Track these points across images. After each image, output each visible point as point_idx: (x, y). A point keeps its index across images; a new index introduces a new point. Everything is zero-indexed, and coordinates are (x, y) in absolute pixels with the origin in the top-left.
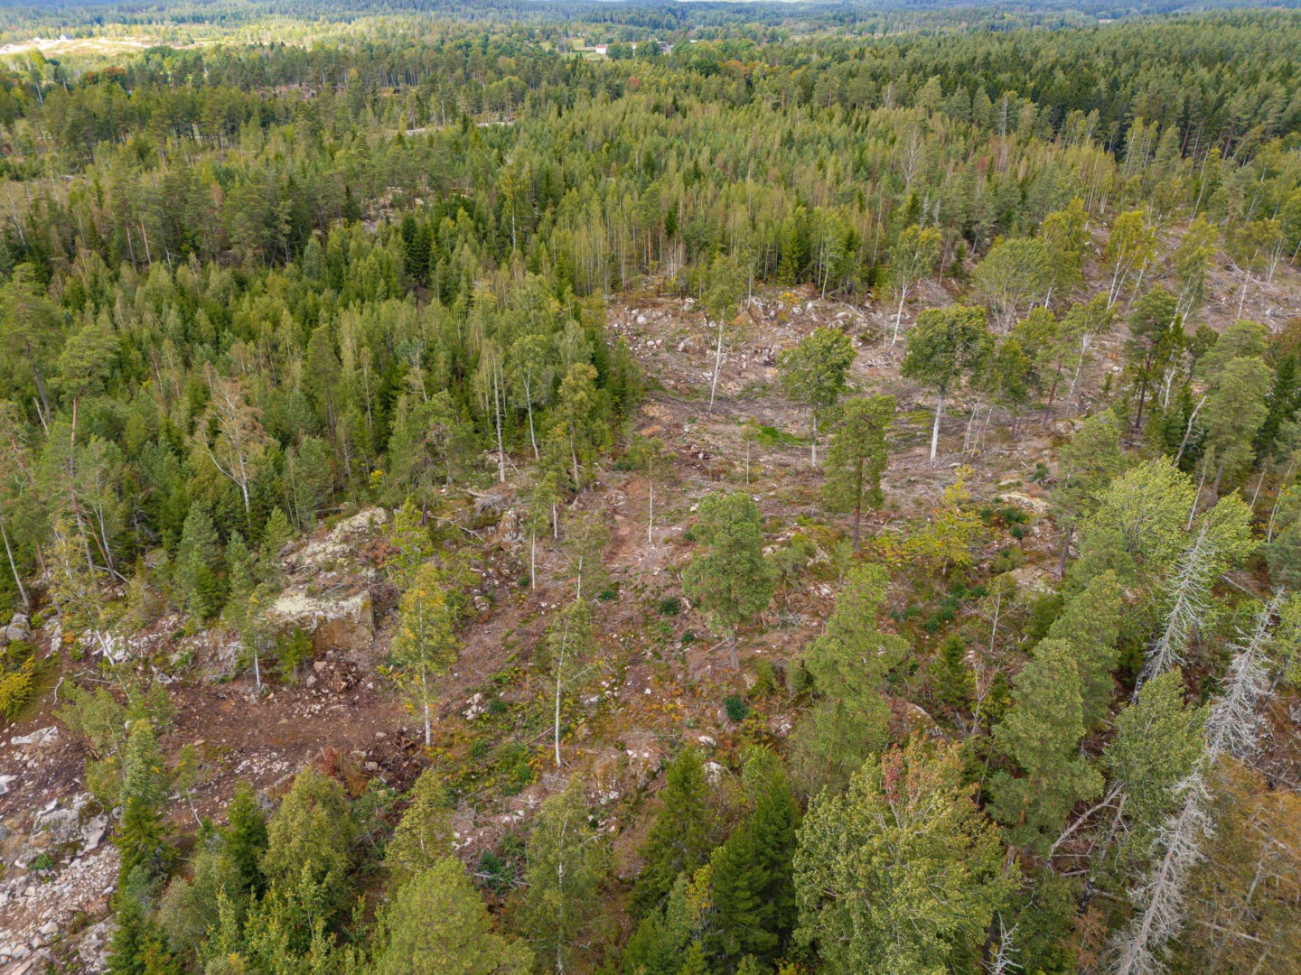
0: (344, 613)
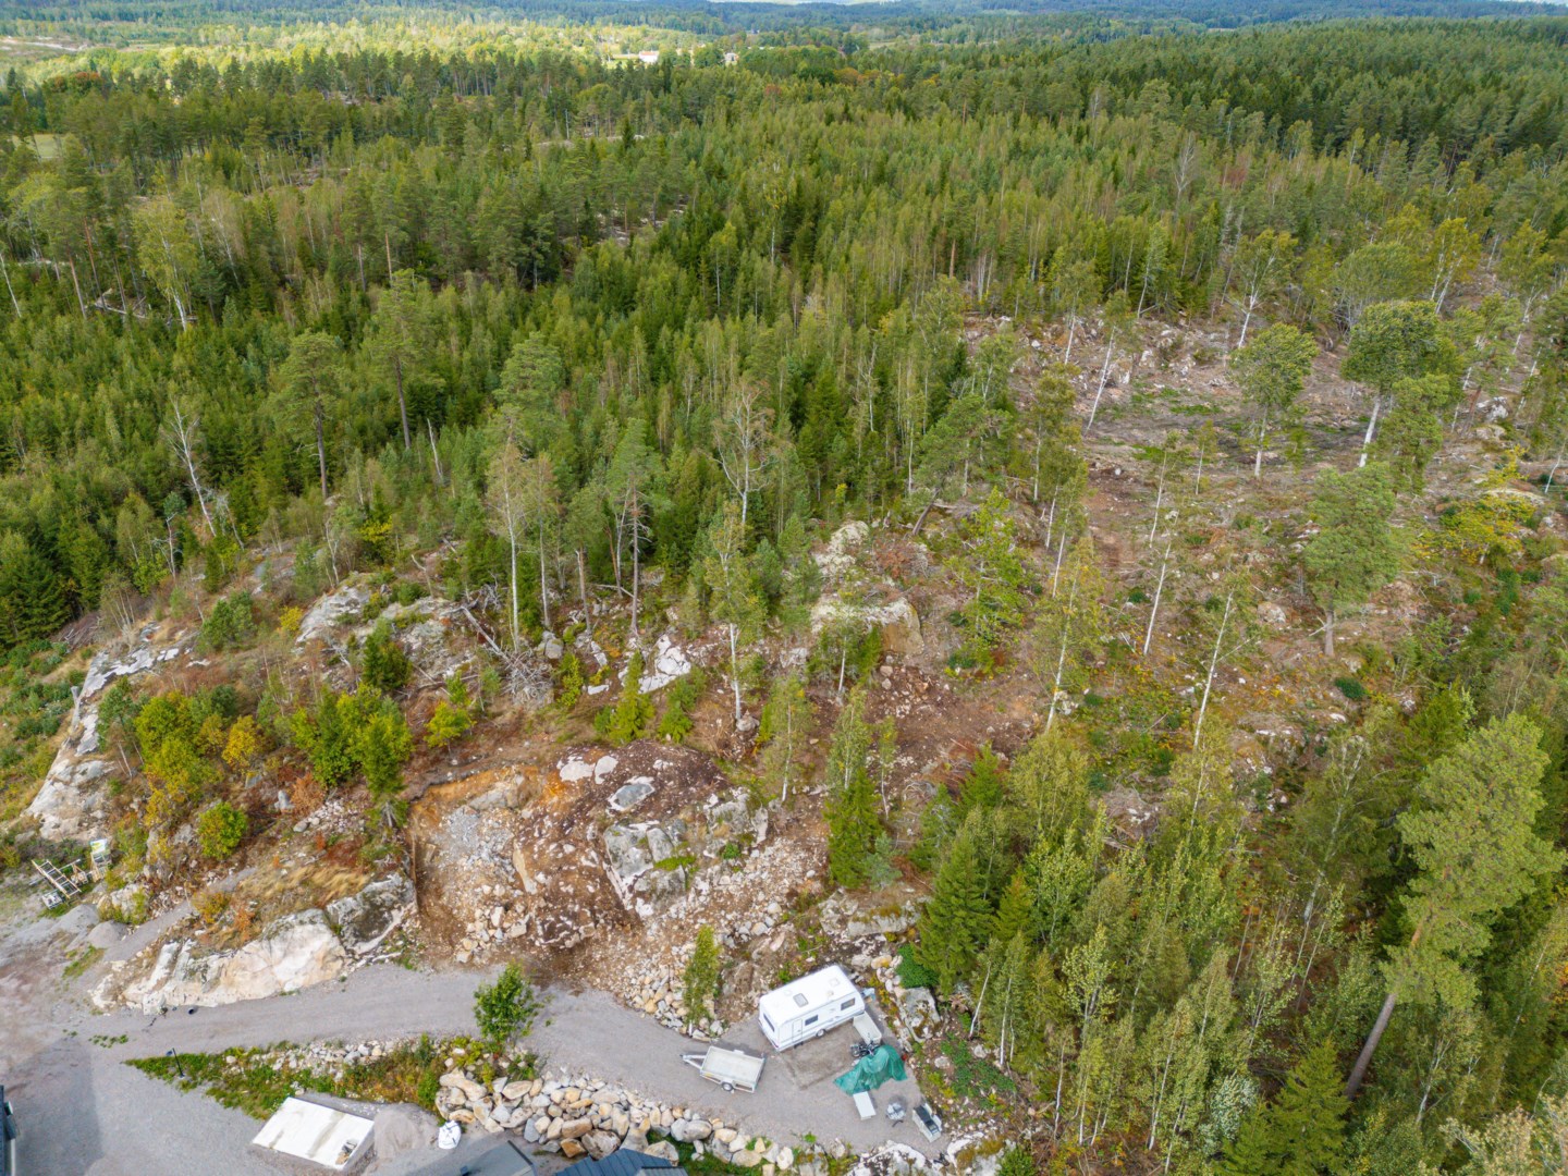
0: (896, 617)
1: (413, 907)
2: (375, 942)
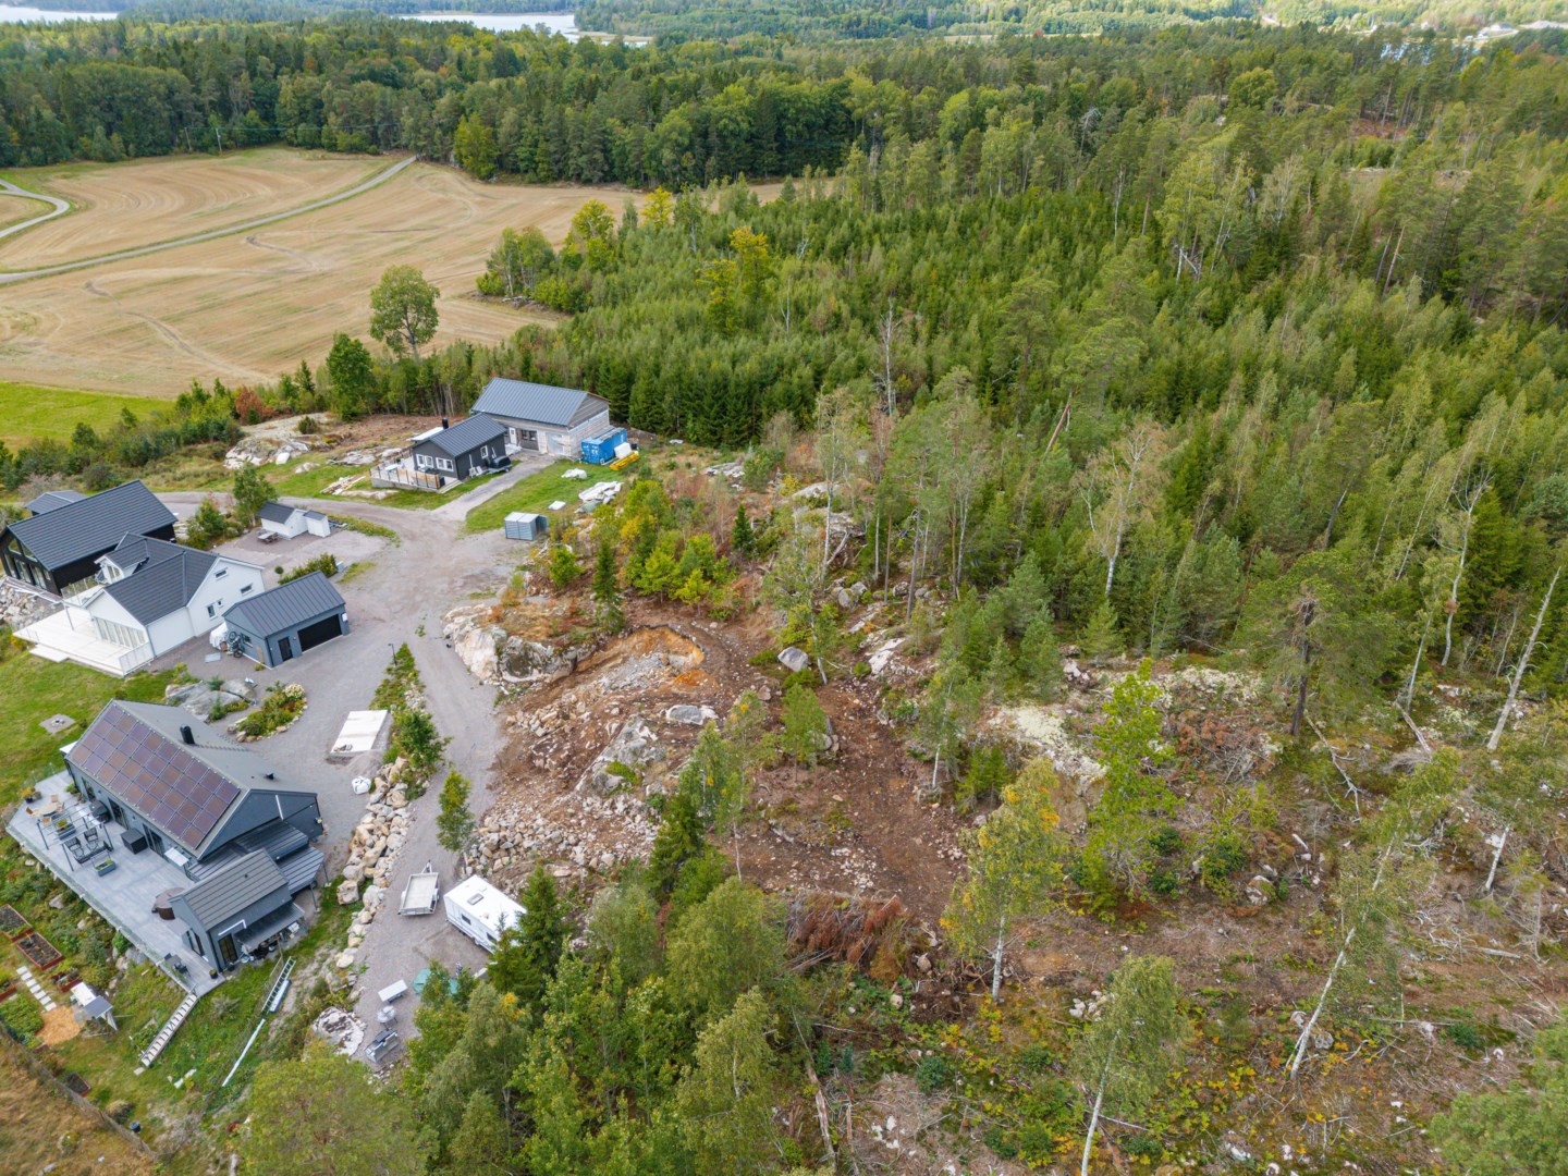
0: (1074, 772)
1: (549, 678)
2: (515, 679)
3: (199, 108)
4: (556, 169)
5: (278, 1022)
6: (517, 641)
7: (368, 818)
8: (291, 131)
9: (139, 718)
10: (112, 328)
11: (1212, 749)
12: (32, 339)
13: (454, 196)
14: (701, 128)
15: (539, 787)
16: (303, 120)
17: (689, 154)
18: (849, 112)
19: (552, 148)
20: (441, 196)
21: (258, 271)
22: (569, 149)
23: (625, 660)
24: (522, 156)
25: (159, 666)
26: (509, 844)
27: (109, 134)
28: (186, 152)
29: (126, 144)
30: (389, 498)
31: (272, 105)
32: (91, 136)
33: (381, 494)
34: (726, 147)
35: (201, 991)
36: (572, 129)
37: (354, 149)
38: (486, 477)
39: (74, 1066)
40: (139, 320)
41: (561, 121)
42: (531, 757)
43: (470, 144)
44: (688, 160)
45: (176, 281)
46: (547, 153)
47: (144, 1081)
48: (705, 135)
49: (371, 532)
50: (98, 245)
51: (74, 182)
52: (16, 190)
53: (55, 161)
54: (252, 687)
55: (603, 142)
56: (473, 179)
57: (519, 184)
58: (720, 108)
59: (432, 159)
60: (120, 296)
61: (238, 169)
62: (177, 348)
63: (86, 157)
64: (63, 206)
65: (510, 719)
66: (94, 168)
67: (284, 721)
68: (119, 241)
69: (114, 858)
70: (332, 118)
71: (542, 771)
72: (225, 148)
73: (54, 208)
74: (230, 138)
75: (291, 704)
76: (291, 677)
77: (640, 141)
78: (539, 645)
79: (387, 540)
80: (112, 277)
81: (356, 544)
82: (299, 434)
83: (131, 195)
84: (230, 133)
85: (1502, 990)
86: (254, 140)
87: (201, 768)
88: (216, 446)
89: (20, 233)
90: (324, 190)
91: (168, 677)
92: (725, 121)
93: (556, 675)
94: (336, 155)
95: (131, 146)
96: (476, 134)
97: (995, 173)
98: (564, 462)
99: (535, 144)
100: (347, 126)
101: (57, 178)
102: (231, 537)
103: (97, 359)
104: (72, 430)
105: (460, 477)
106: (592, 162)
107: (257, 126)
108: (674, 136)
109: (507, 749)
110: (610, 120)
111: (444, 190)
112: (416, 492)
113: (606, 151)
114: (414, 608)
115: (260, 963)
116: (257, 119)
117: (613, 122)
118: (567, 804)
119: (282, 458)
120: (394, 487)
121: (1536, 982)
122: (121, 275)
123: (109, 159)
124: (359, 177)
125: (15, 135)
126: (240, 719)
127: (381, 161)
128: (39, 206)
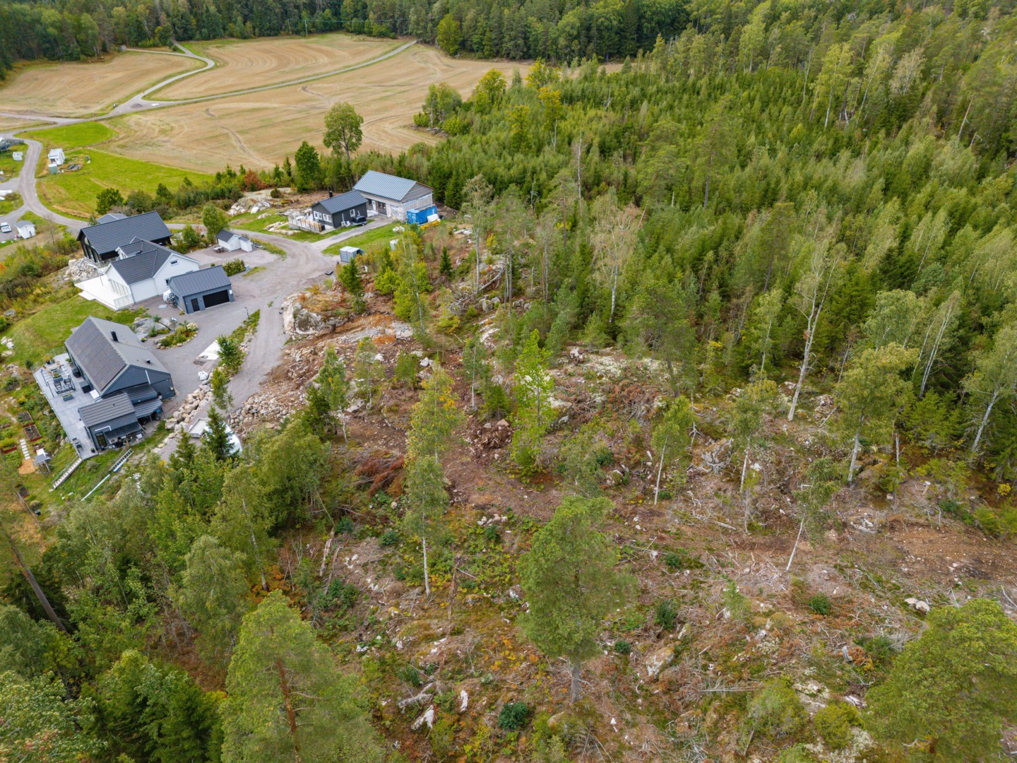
1: (317, 333)
2: (301, 333)
3: (297, 7)
4: (495, 50)
5: (115, 477)
6: (305, 311)
7: (198, 391)
8: (348, 23)
9: (98, 326)
10: (210, 135)
11: (626, 402)
12: (166, 139)
13: (430, 65)
14: (586, 24)
15: (284, 386)
16: (356, 16)
17: (576, 41)
18: (688, 14)
19: (493, 36)
20: (423, 65)
21: (300, 106)
22: (503, 37)
23: (363, 329)
24: (475, 40)
25: (135, 308)
26: (254, 411)
27: (244, 23)
28: (288, 34)
29: (254, 28)
30: (294, 234)
31: (339, 6)
32: (235, 23)
33: (291, 232)
34: (601, 37)
35: (85, 457)
36: (506, 23)
37: (382, 35)
38: (351, 227)
39: (26, 484)
40: (226, 131)
41: (501, 18)
42: (288, 371)
43: (445, 33)
44: (575, 46)
45: (254, 110)
46: (491, 40)
47: (51, 495)
48: (589, 29)
49: (273, 251)
50: (221, 88)
51: (221, 50)
52: (189, 54)
53: (214, 38)
54: (174, 323)
55: (524, 33)
56: (446, 55)
57: (472, 59)
58: (601, 10)
59: (425, 42)
60: (221, 117)
61: (314, 46)
62: (238, 149)
63: (232, 36)
64: (211, 64)
65: (287, 351)
66: (234, 42)
67: (182, 341)
68: (232, 86)
69: (73, 394)
70: (371, 15)
71: (290, 379)
72: (310, 32)
73: (206, 64)
74: (313, 26)
75: (188, 333)
76: (192, 321)
77: (546, 33)
78: (315, 315)
79: (279, 256)
80: (221, 106)
81: (263, 257)
82: (270, 198)
83: (249, 59)
84: (314, 23)
85: (714, 545)
86: (327, 28)
87: (115, 353)
88: (226, 201)
89: (183, 79)
90: (358, 59)
91: (136, 314)
92: (602, 19)
93: (322, 332)
94: (371, 39)
95: (257, 30)
96: (449, 26)
97: (748, 56)
98: (397, 222)
99: (483, 34)
100: (379, 20)
101: (213, 48)
102: (202, 247)
103: (195, 152)
104: (156, 188)
105: (335, 227)
106: (516, 46)
107: (329, 19)
108: (568, 29)
109: (279, 366)
110: (530, 18)
111: (426, 62)
112: (309, 233)
113: (526, 39)
114: (274, 292)
115: (117, 449)
116: (330, 15)
117: (532, 19)
118: (292, 396)
119: (254, 210)
120: (299, 229)
121: (736, 542)
122: (226, 105)
123: (244, 37)
124: (380, 52)
125: (194, 21)
126: (163, 337)
127: (395, 43)
128: (198, 63)
